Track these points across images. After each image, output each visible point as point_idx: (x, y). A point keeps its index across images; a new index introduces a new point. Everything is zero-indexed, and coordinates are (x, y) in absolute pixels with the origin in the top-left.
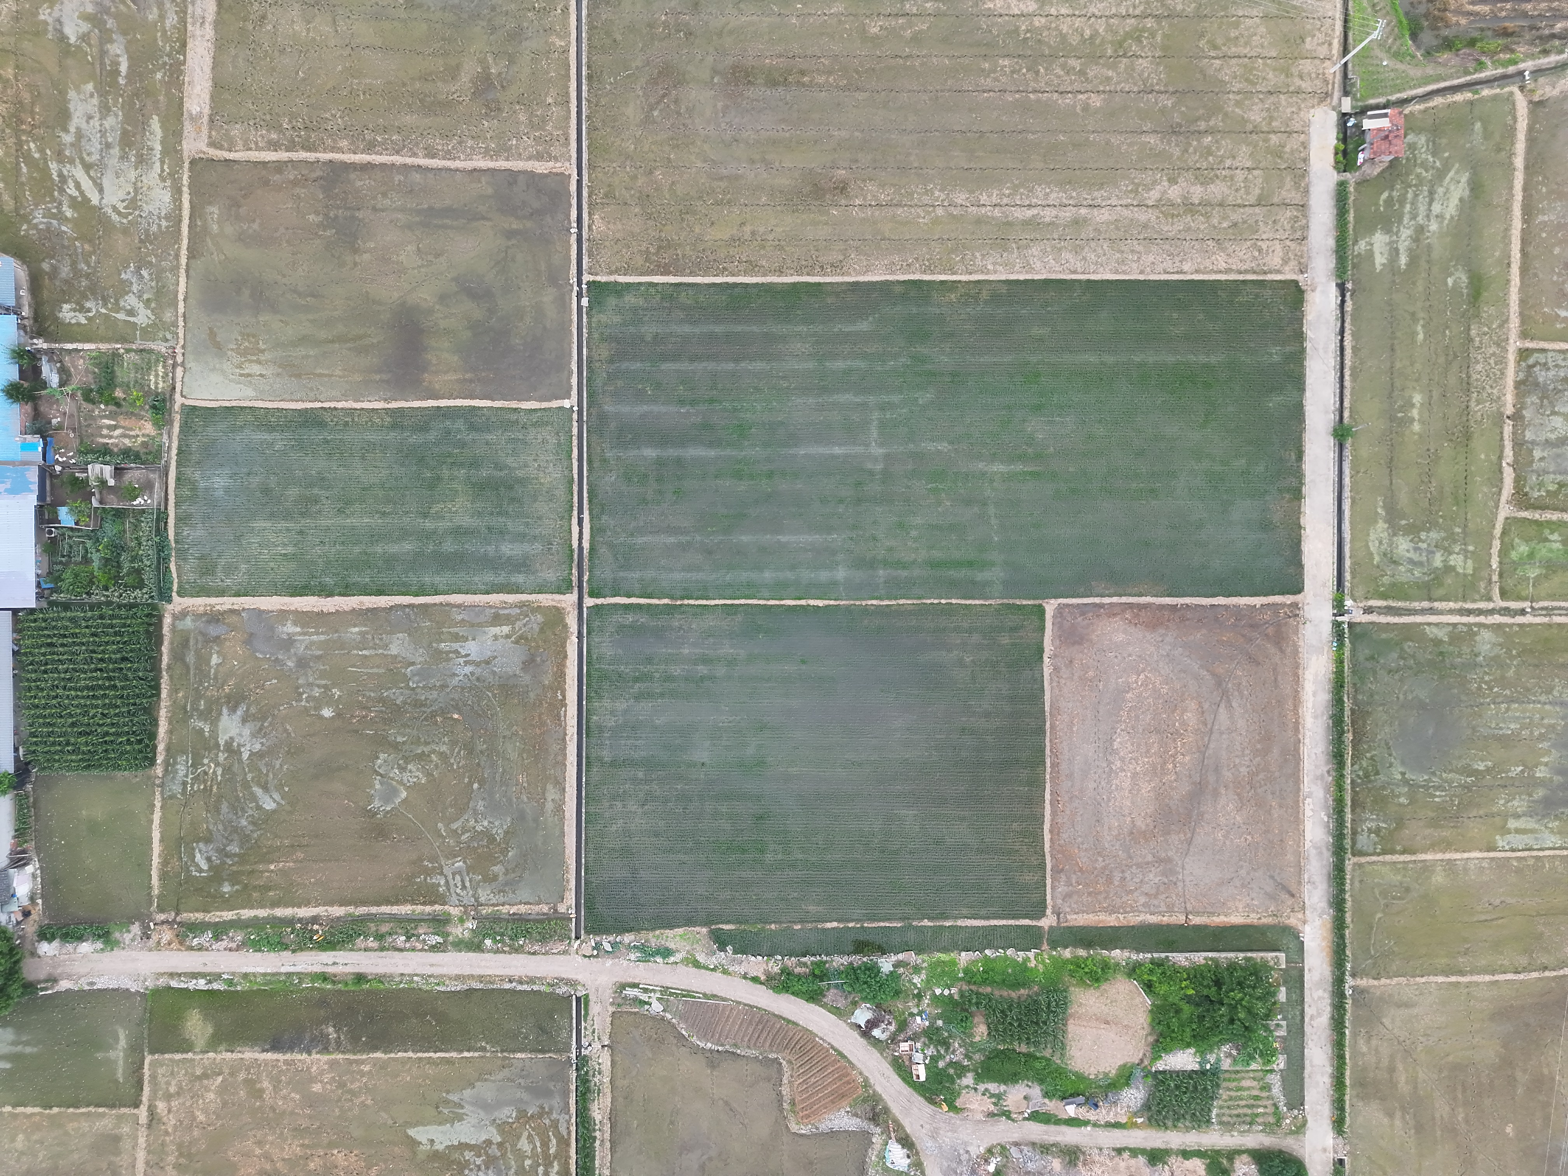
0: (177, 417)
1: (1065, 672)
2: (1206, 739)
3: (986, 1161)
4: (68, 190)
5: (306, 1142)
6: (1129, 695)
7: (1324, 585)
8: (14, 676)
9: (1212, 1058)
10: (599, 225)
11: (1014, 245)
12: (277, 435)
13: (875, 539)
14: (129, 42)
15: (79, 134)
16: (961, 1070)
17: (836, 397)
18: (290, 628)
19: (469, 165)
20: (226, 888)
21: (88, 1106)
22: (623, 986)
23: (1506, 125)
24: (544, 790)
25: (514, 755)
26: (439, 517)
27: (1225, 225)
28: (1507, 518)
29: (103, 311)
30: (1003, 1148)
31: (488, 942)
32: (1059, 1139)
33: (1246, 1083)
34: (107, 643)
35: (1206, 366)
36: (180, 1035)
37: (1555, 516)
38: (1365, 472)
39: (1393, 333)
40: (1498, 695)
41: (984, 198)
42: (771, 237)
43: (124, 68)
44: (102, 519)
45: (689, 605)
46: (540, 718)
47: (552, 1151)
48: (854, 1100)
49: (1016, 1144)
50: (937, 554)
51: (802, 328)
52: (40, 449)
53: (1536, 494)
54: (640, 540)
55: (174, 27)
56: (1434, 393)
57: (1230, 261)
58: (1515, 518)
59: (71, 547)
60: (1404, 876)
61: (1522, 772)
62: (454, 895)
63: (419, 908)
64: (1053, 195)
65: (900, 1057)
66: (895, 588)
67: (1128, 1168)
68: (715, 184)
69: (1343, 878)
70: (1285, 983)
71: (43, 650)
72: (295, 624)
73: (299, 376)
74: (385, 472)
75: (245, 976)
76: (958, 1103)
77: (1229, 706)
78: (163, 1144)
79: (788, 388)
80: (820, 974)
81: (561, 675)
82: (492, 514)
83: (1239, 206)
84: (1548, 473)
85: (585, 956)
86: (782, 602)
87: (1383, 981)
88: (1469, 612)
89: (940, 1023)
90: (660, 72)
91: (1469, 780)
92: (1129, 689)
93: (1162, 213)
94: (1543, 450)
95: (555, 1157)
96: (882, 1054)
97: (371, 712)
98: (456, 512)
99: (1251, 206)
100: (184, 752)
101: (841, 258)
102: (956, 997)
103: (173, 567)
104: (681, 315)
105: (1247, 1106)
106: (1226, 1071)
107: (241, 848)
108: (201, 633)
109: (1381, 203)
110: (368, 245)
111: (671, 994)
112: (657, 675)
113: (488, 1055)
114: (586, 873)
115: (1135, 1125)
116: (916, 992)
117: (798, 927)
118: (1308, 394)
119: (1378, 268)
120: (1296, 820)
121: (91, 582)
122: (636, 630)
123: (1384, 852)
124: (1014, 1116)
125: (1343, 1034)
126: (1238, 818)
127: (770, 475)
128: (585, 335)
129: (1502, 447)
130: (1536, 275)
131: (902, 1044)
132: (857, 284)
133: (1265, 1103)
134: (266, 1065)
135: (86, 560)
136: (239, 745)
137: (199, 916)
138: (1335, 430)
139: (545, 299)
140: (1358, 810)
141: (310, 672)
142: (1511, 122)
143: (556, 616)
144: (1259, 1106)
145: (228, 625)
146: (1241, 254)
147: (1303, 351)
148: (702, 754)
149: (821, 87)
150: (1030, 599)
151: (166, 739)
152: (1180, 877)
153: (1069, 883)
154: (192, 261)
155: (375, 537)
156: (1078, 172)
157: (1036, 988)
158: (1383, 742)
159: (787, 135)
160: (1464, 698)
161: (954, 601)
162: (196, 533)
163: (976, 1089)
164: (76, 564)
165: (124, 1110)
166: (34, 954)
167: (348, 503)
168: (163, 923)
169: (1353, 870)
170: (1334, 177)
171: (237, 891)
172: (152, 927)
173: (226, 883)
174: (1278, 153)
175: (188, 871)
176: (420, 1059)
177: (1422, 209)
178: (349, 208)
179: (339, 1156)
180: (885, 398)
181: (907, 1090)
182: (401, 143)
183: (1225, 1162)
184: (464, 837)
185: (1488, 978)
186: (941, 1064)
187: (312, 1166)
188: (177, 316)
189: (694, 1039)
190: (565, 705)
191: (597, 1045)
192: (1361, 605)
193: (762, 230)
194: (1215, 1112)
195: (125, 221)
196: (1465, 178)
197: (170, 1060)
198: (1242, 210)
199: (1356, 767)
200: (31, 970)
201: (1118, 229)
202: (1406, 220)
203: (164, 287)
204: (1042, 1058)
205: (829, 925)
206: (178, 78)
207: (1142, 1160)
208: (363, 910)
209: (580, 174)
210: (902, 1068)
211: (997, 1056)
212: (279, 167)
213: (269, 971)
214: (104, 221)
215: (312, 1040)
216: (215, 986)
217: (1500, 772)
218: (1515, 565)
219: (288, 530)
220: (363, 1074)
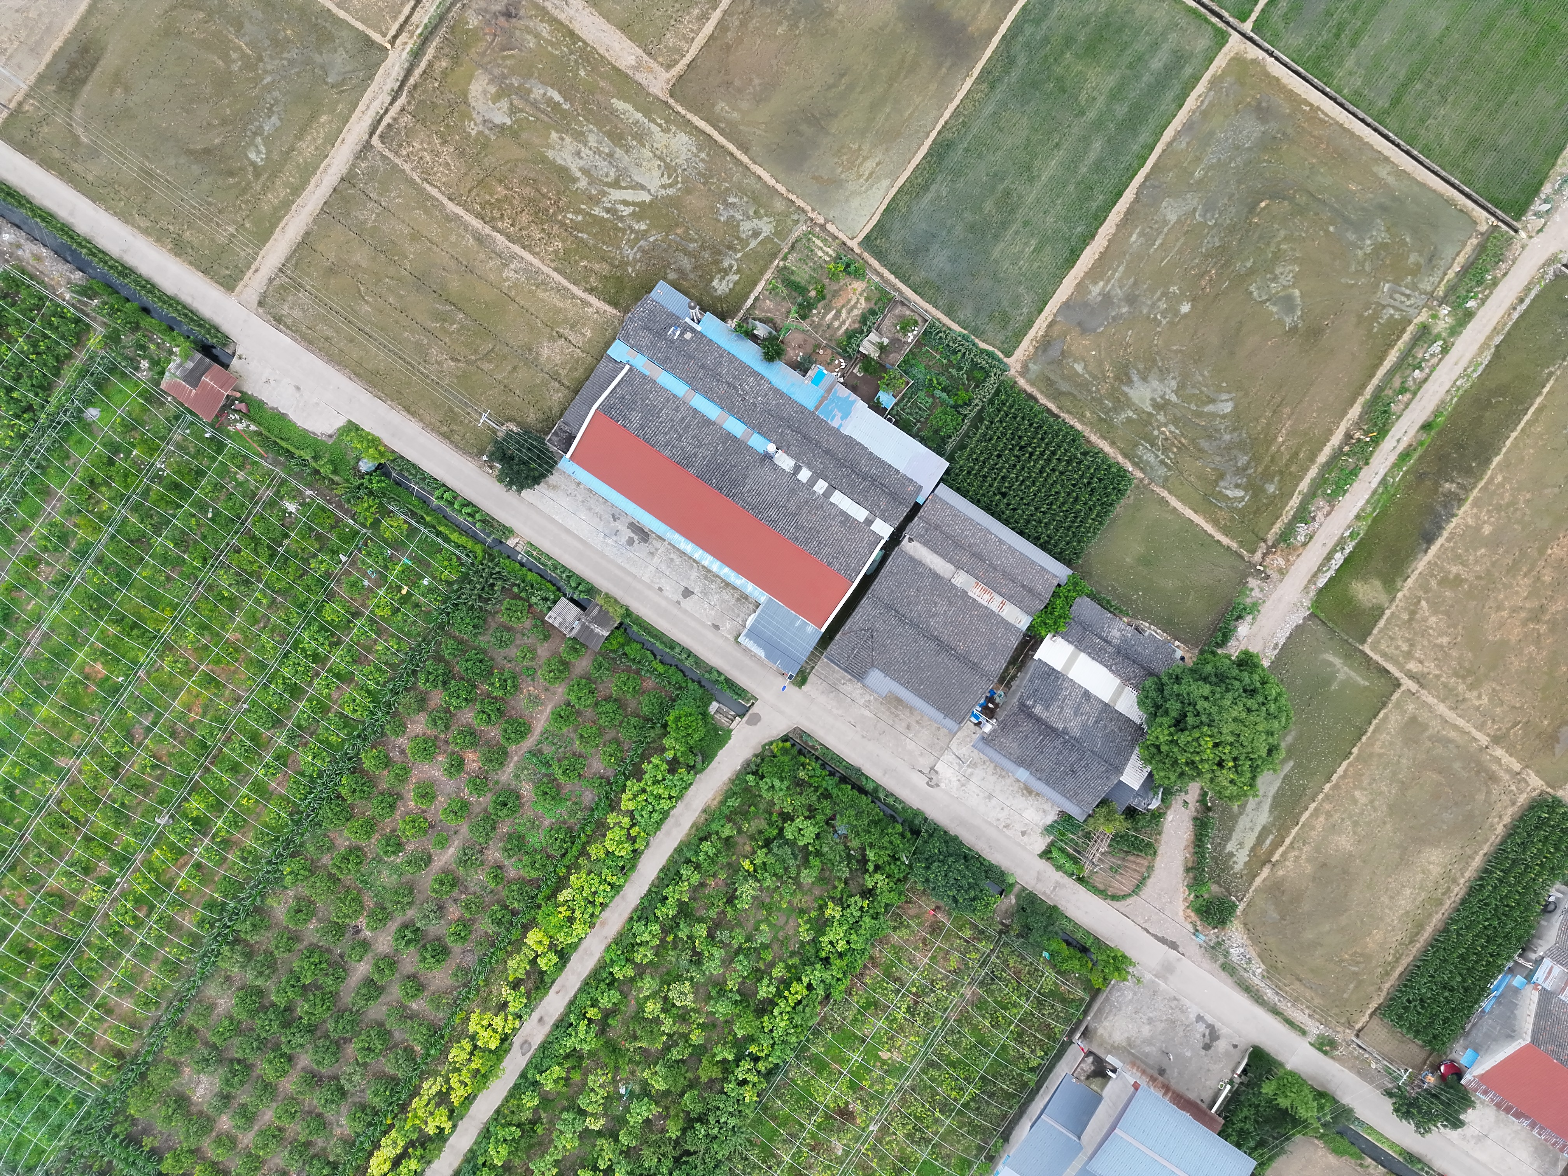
0: (866, 256)
4: (624, 214)
5: (1525, 569)
12: (933, 188)
14: (539, 77)
15: (585, 171)
18: (1095, 290)
20: (1271, 489)
21: (1370, 723)
24: (1375, 175)
25: (1329, 179)
26: (1092, 100)
29: (739, 255)
31: (1471, 304)
36: (1365, 609)
43: (557, 97)
46: (1313, 137)
52: (825, 372)
55: (551, 32)
59: (911, 414)
62: (1408, 310)
63: (1400, 344)
71: (987, 484)
72: (1095, 283)
73: (899, 135)
75: (1358, 517)
78: (1445, 686)
81: (1290, 96)
82: (1119, 56)
85: (1541, 230)
97: (1210, 272)
98: (1098, 84)
100: (1136, 445)
103: (983, 345)
107: (1246, 454)
108: (1049, 364)
112: (1345, 15)
113: (1559, 373)
114: (1469, 187)
122: (1296, 6)
134: (1439, 558)
136: (1162, 397)
137: (1278, 526)
141: (1143, 299)
143: (1238, 63)
145: (1057, 338)
151: (1117, 452)
155: (1071, 166)
162: (968, 308)
165: (1396, 696)
168: (1263, 558)
171: (1280, 481)
172: (1262, 568)
173: (1267, 486)
175: (1236, 508)
176: (1523, 430)
179: (1555, 551)
184: (1368, 268)
188: (786, 196)
190: (1318, 108)
195: (679, 186)
197: (1379, 632)
203: (754, 192)
212: (722, 26)
213: (1367, 497)
214: (669, 202)
215: (1445, 507)
216: (1348, 550)
219: (1017, 233)
220: (1501, 485)
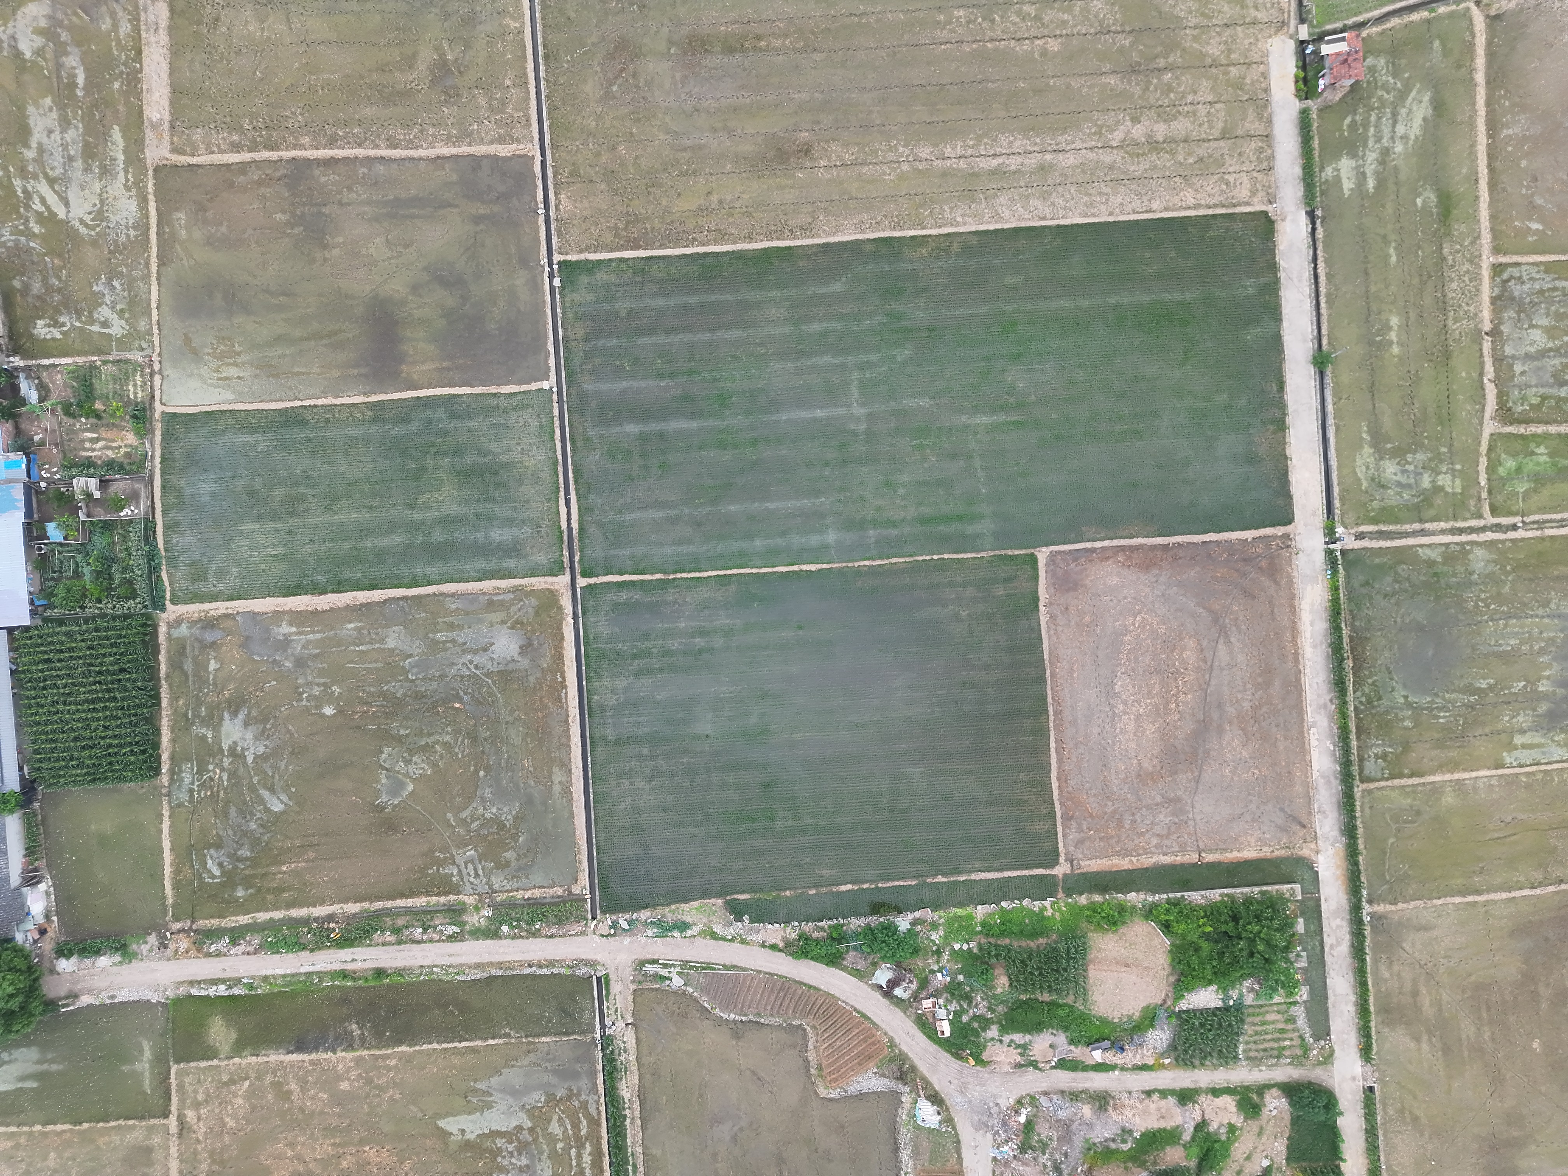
0: (158, 426)
1: (1062, 621)
2: (1207, 676)
3: (1016, 1112)
4: (34, 206)
5: (338, 1140)
6: (1126, 638)
7: (1314, 514)
8: (14, 695)
9: (1234, 994)
10: (566, 204)
11: (981, 196)
12: (259, 437)
13: (863, 499)
14: (84, 53)
15: (41, 149)
16: (985, 1023)
17: (814, 360)
18: (285, 629)
19: (432, 153)
20: (240, 893)
21: (118, 1119)
22: (643, 963)
23: (1464, 41)
24: (550, 773)
25: (518, 741)
26: (427, 507)
27: (1191, 160)
28: (1492, 435)
29: (78, 324)
30: (1032, 1098)
31: (505, 929)
32: (1087, 1085)
33: (1270, 1017)
34: (104, 655)
35: (1181, 303)
36: (204, 1043)
37: (1540, 429)
38: (1347, 398)
39: (1366, 257)
40: (1496, 611)
41: (948, 151)
42: (738, 204)
43: (81, 80)
44: (90, 533)
45: (682, 578)
46: (541, 702)
47: (583, 1132)
48: (881, 1061)
49: (1045, 1093)
50: (925, 510)
51: (776, 294)
52: (24, 466)
53: (1520, 409)
54: (628, 517)
55: (128, 35)
56: (1411, 314)
57: (1198, 196)
58: (1500, 434)
59: (61, 562)
60: (1415, 799)
61: (1525, 687)
62: (467, 884)
63: (434, 899)
64: (1017, 143)
65: (924, 1014)
66: (887, 547)
67: (1158, 1109)
68: (680, 155)
69: (1353, 805)
70: (1303, 914)
71: (40, 667)
72: (290, 624)
73: (276, 376)
74: (370, 466)
75: (265, 979)
76: (985, 1056)
77: (1228, 642)
78: (195, 1153)
79: (765, 354)
80: (838, 937)
81: (559, 657)
82: (479, 500)
83: (1204, 141)
84: (1530, 386)
85: (602, 936)
86: (775, 569)
87: (1401, 906)
88: (1461, 531)
89: (961, 978)
90: (616, 47)
91: (1472, 699)
92: (1126, 632)
93: (1127, 153)
94: (1523, 364)
95: (587, 1139)
96: (905, 1013)
97: (372, 706)
98: (443, 501)
99: (1215, 139)
100: (189, 760)
101: (810, 220)
102: (975, 951)
103: (164, 575)
104: (654, 288)
105: (1273, 1040)
106: (1250, 1006)
107: (252, 851)
108: (196, 639)
109: (1345, 128)
110: (336, 240)
111: (691, 968)
112: (655, 650)
113: (513, 1041)
114: (598, 853)
115: (1162, 1066)
116: (934, 948)
117: (812, 892)
118: (1285, 324)
119: (1347, 193)
120: (1303, 750)
121: (84, 596)
122: (631, 607)
123: (1392, 777)
124: (1041, 1065)
125: (1363, 961)
126: (1244, 753)
127: (754, 443)
128: (560, 315)
129: (1482, 364)
130: (1504, 190)
131: (924, 1002)
132: (827, 245)
133: (1290, 1035)
134: (292, 1066)
135: (78, 575)
136: (243, 749)
137: (215, 922)
138: (1314, 358)
139: (517, 282)
140: (1363, 737)
141: (308, 672)
142: (1470, 38)
143: (550, 598)
144: (1285, 1039)
145: (223, 630)
146: (1209, 189)
147: (1277, 281)
148: (705, 725)
149: (778, 51)
150: (1021, 549)
151: (170, 749)
152: (1191, 816)
153: (1080, 830)
154: (163, 269)
155: (364, 531)
156: (1040, 118)
157: (1054, 937)
158: (1383, 669)
159: (748, 101)
160: (1461, 617)
161: (946, 556)
162: (186, 539)
163: (1001, 1041)
164: (68, 578)
165: (153, 1121)
166: (53, 971)
167: (335, 499)
168: (179, 931)
169: (1363, 797)
170: (1296, 105)
171: (251, 895)
172: (169, 936)
173: (240, 888)
174: (1239, 85)
175: (201, 878)
176: (446, 1049)
177: (1386, 131)
178: (315, 204)
179: (371, 1153)
180: (863, 358)
181: (933, 1048)
182: (362, 136)
183: (1255, 1097)
184: (474, 826)
185: (1504, 895)
186: (965, 1019)
187: (345, 1164)
188: (151, 324)
189: (717, 1011)
190: (566, 687)
191: (620, 1024)
192: (1352, 531)
193: (729, 197)
194: (1241, 1048)
195: (93, 233)
196: (1426, 98)
197: (196, 1068)
198: (1206, 145)
199: (1359, 694)
200: (52, 988)
201: (1083, 172)
202: (1371, 143)
203: (136, 296)
204: (1065, 1005)
205: (843, 888)
206: (136, 86)
207: (1172, 1100)
208: (378, 905)
209: (543, 155)
210: (926, 1025)
211: (1020, 1007)
212: (243, 167)
213: (288, 972)
214: (72, 235)
215: (336, 1039)
216: (236, 991)
217: (1502, 689)
218: (1504, 481)
219: (277, 530)
220: (389, 1069)
